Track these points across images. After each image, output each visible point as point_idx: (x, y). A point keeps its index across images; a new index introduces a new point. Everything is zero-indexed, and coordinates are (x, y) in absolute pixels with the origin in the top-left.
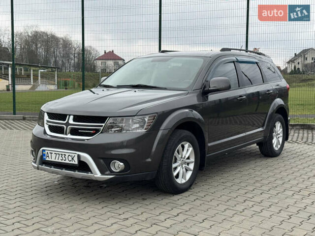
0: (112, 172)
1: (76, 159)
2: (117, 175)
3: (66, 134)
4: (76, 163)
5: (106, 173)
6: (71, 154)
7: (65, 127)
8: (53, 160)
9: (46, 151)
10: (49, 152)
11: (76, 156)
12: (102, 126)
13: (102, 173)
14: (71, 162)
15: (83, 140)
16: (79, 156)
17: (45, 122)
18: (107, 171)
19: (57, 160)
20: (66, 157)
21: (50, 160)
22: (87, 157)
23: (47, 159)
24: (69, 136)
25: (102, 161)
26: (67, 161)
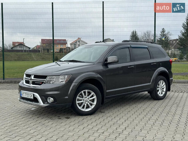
0: (48, 103)
1: (32, 96)
2: (50, 104)
3: (30, 84)
4: (33, 98)
5: (45, 103)
6: (30, 94)
7: (30, 81)
8: (24, 96)
9: (22, 92)
10: (23, 93)
11: (32, 94)
12: (44, 80)
13: (44, 103)
14: (31, 98)
15: (36, 87)
16: (34, 95)
17: (24, 78)
18: (46, 102)
19: (25, 97)
20: (29, 95)
21: (23, 96)
22: (37, 95)
23: (22, 96)
24: (31, 85)
25: (44, 97)
26: (29, 97)
